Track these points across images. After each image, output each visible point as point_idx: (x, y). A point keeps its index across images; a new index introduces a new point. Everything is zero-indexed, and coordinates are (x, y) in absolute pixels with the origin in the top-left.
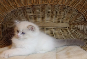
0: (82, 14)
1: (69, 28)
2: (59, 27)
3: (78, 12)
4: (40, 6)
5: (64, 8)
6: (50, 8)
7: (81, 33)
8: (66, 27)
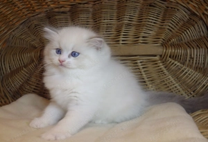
0: (202, 19)
1: (161, 56)
2: (136, 56)
3: (189, 12)
4: (90, 6)
5: (150, 6)
6: (115, 7)
7: (196, 69)
8: (155, 56)
